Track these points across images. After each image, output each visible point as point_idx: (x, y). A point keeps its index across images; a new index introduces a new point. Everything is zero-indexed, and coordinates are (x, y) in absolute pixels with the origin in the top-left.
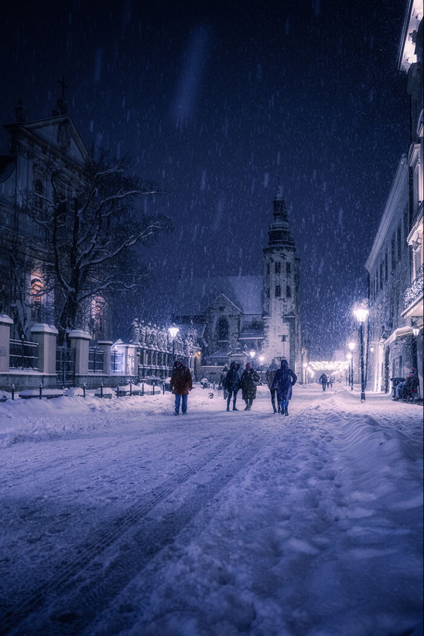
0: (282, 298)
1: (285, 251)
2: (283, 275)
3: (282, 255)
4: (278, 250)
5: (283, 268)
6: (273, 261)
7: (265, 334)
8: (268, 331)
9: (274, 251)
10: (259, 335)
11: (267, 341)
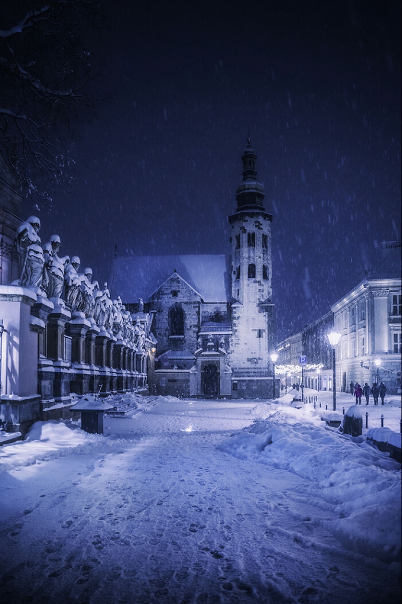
0: (258, 280)
1: (261, 219)
2: (259, 250)
3: (257, 224)
4: (252, 217)
5: (259, 242)
6: (244, 231)
7: (235, 328)
8: (239, 323)
9: (247, 218)
10: (226, 329)
11: (236, 336)
